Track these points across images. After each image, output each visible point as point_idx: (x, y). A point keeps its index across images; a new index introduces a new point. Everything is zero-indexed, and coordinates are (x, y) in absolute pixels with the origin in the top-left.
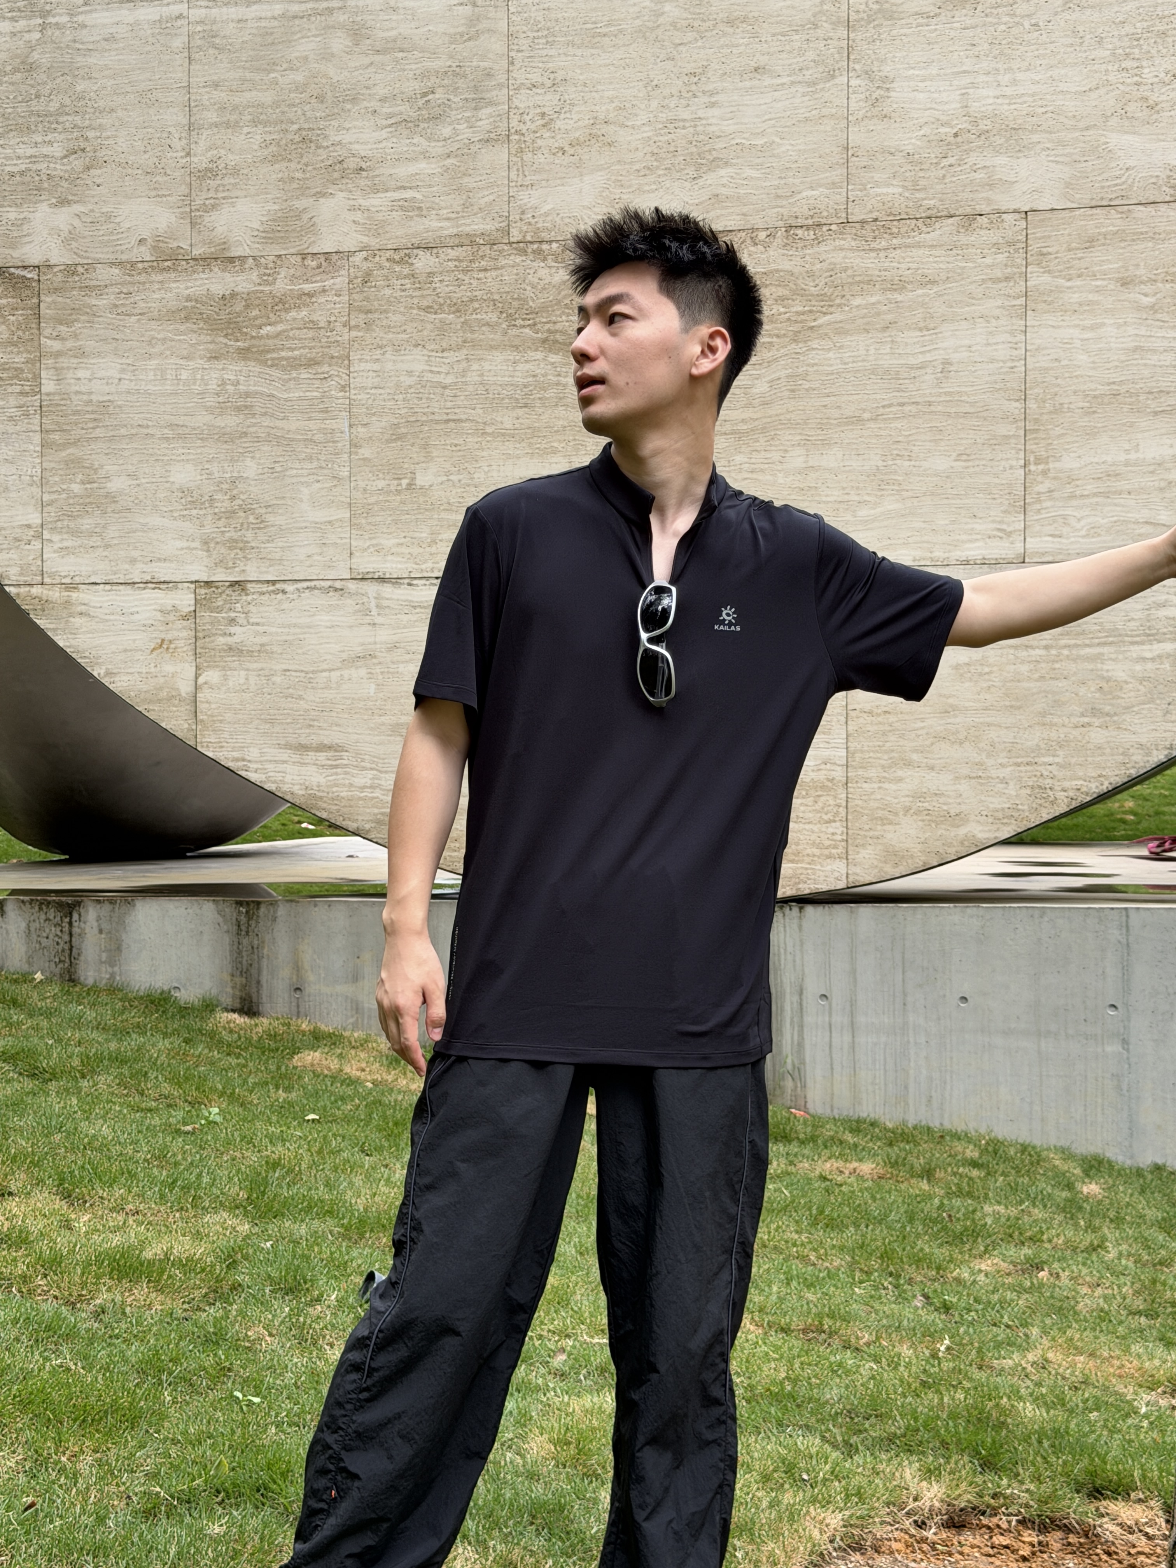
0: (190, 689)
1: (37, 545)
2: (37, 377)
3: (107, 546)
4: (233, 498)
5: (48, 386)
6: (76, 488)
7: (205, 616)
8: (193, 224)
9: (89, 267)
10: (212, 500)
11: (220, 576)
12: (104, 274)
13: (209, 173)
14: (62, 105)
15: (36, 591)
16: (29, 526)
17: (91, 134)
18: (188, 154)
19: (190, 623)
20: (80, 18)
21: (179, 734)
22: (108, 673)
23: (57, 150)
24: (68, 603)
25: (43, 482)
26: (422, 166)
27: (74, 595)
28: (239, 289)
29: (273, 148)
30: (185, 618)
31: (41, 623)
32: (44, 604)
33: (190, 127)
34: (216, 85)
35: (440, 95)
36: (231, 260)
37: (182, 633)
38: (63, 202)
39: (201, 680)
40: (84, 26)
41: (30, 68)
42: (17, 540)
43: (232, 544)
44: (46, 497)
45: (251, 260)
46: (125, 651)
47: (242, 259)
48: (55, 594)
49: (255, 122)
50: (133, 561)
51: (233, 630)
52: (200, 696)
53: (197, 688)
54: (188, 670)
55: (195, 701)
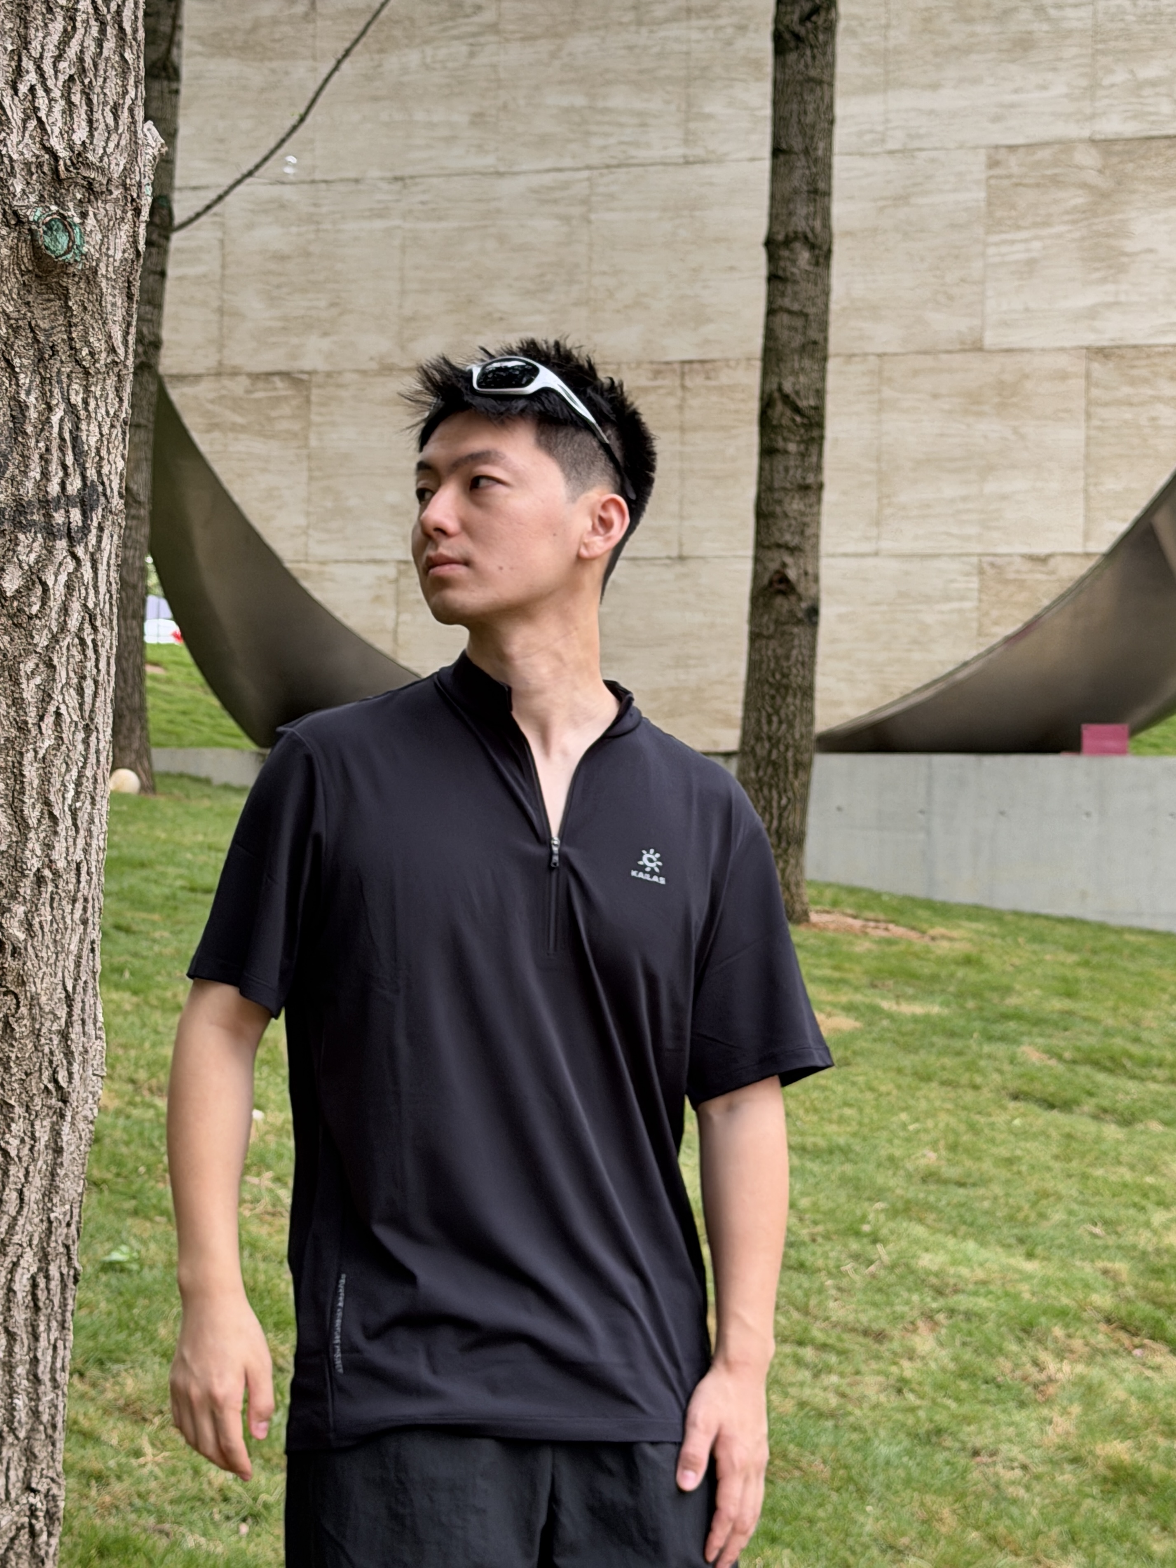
0: (393, 625)
1: (304, 538)
3: (346, 539)
5: (313, 442)
6: (328, 504)
7: (403, 581)
8: (402, 348)
9: (340, 373)
12: (349, 377)
13: (412, 319)
14: (327, 277)
16: (300, 527)
17: (343, 295)
18: (401, 308)
19: (394, 586)
20: (339, 227)
21: (387, 652)
22: (344, 615)
23: (323, 304)
24: (321, 573)
25: (309, 501)
26: (538, 318)
27: (325, 568)
29: (450, 306)
30: (390, 582)
31: (305, 584)
32: (307, 573)
33: (402, 292)
34: (418, 268)
35: (549, 277)
37: (388, 592)
38: (325, 334)
39: (400, 620)
40: (340, 231)
42: (293, 534)
44: (311, 509)
46: (355, 602)
49: (440, 290)
50: (361, 548)
52: (400, 629)
53: (397, 624)
54: (392, 613)
55: (395, 632)
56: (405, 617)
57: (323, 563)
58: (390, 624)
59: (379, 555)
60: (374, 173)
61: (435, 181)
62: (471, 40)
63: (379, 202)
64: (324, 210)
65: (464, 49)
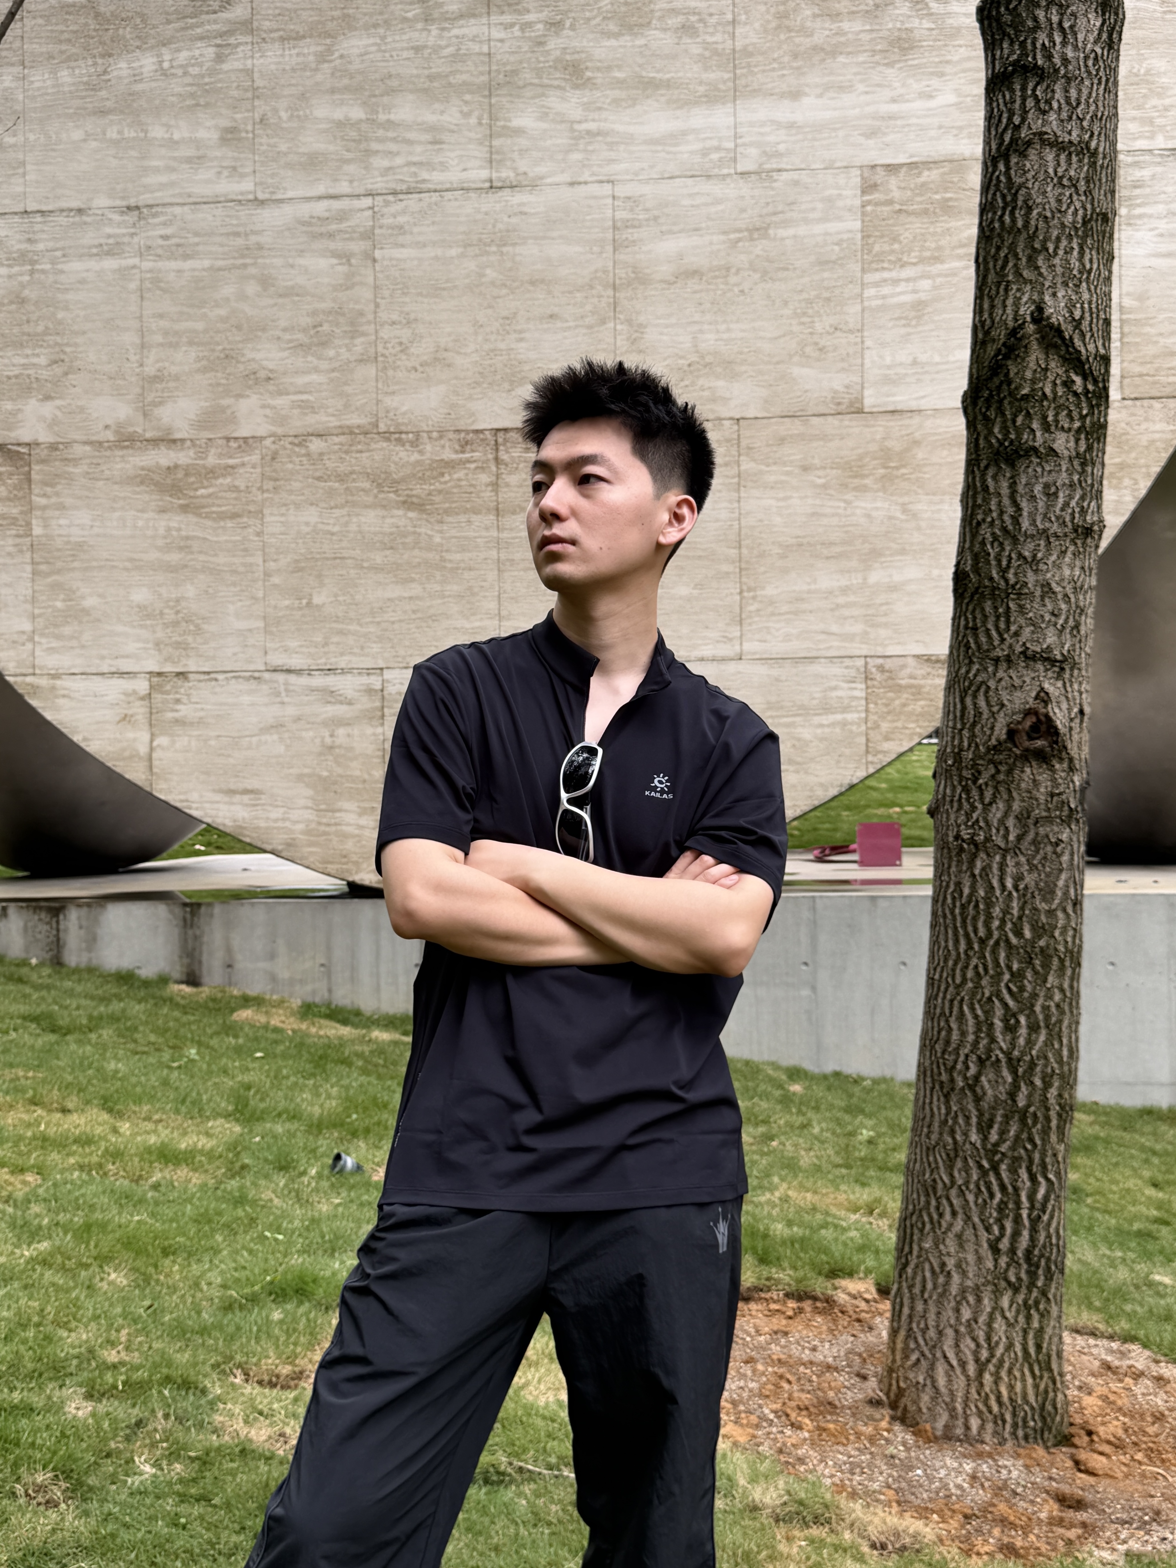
0: (147, 750)
1: (29, 646)
2: (29, 524)
3: (83, 647)
4: (177, 612)
5: (37, 530)
6: (59, 604)
7: (157, 697)
8: (145, 415)
9: (67, 445)
10: (161, 614)
11: (168, 668)
12: (79, 450)
13: (157, 378)
14: (47, 328)
15: (29, 679)
16: (23, 632)
17: (68, 349)
18: (141, 365)
19: (146, 703)
20: (59, 267)
21: (139, 783)
22: (85, 739)
23: (43, 361)
24: (53, 688)
25: (33, 600)
26: (314, 377)
27: (58, 683)
28: (180, 462)
29: (204, 363)
30: (142, 699)
31: (34, 703)
32: (35, 689)
33: (143, 346)
34: (161, 316)
35: (326, 327)
36: (174, 441)
37: (139, 710)
38: (48, 398)
39: (155, 744)
40: (62, 272)
41: (22, 301)
42: (14, 642)
43: (178, 645)
44: (37, 611)
45: (188, 443)
46: (98, 723)
47: (183, 440)
48: (43, 682)
49: (191, 343)
50: (103, 658)
51: (178, 707)
52: (154, 755)
53: (152, 749)
54: (145, 736)
55: (150, 759)
56: (162, 741)
57: (56, 676)
58: (143, 750)
59: (126, 665)
60: (102, 201)
61: (177, 210)
62: (219, 41)
63: (109, 236)
64: (41, 246)
65: (210, 52)
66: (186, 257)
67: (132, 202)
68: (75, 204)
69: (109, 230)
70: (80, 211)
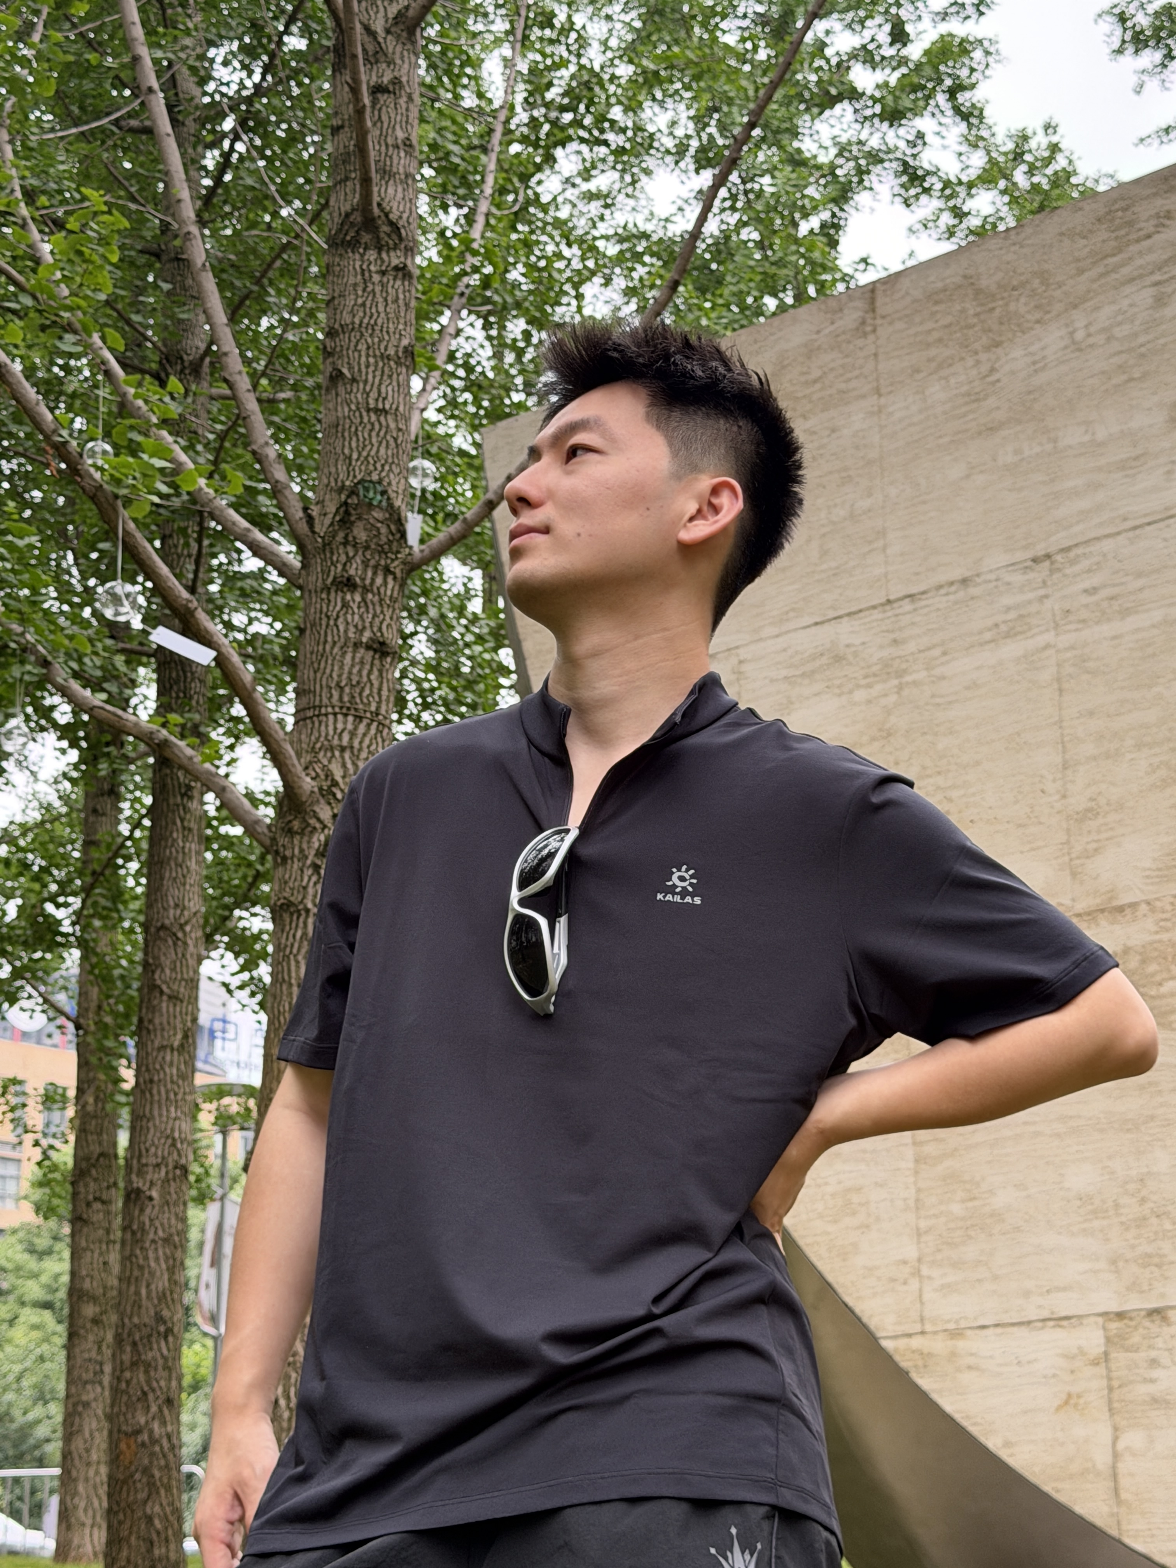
0: (1109, 1459)
1: (914, 1284)
3: (995, 1278)
4: (1143, 1201)
6: (957, 1209)
7: (1120, 1358)
8: (1074, 875)
10: (1117, 1206)
11: (1134, 1303)
13: (1089, 813)
14: (924, 768)
15: (916, 1343)
16: (905, 1262)
17: (955, 794)
18: (1064, 797)
19: (1101, 1370)
20: (937, 671)
21: (1099, 1522)
22: (1007, 1444)
24: (953, 1355)
25: (918, 1206)
27: (961, 1344)
29: (1163, 772)
30: (1095, 1363)
31: (924, 1382)
32: (927, 1359)
33: (1065, 766)
34: (1091, 713)
36: (1120, 909)
37: (1092, 1384)
39: (1121, 1445)
40: (942, 678)
42: (893, 1280)
43: (1146, 1261)
44: (923, 1224)
45: (1144, 908)
46: (1025, 1412)
47: (1134, 906)
48: (938, 1345)
49: (1139, 746)
50: (1027, 1294)
51: (1156, 1373)
52: (1122, 1467)
53: (1116, 1455)
54: (1105, 1434)
55: (1115, 1476)
56: (1132, 1439)
57: (956, 1334)
58: (1102, 1458)
59: (1064, 1305)
60: (997, 559)
63: (1008, 609)
66: (1125, 613)
67: (1040, 550)
68: (957, 574)
69: (1007, 600)
70: (965, 582)
